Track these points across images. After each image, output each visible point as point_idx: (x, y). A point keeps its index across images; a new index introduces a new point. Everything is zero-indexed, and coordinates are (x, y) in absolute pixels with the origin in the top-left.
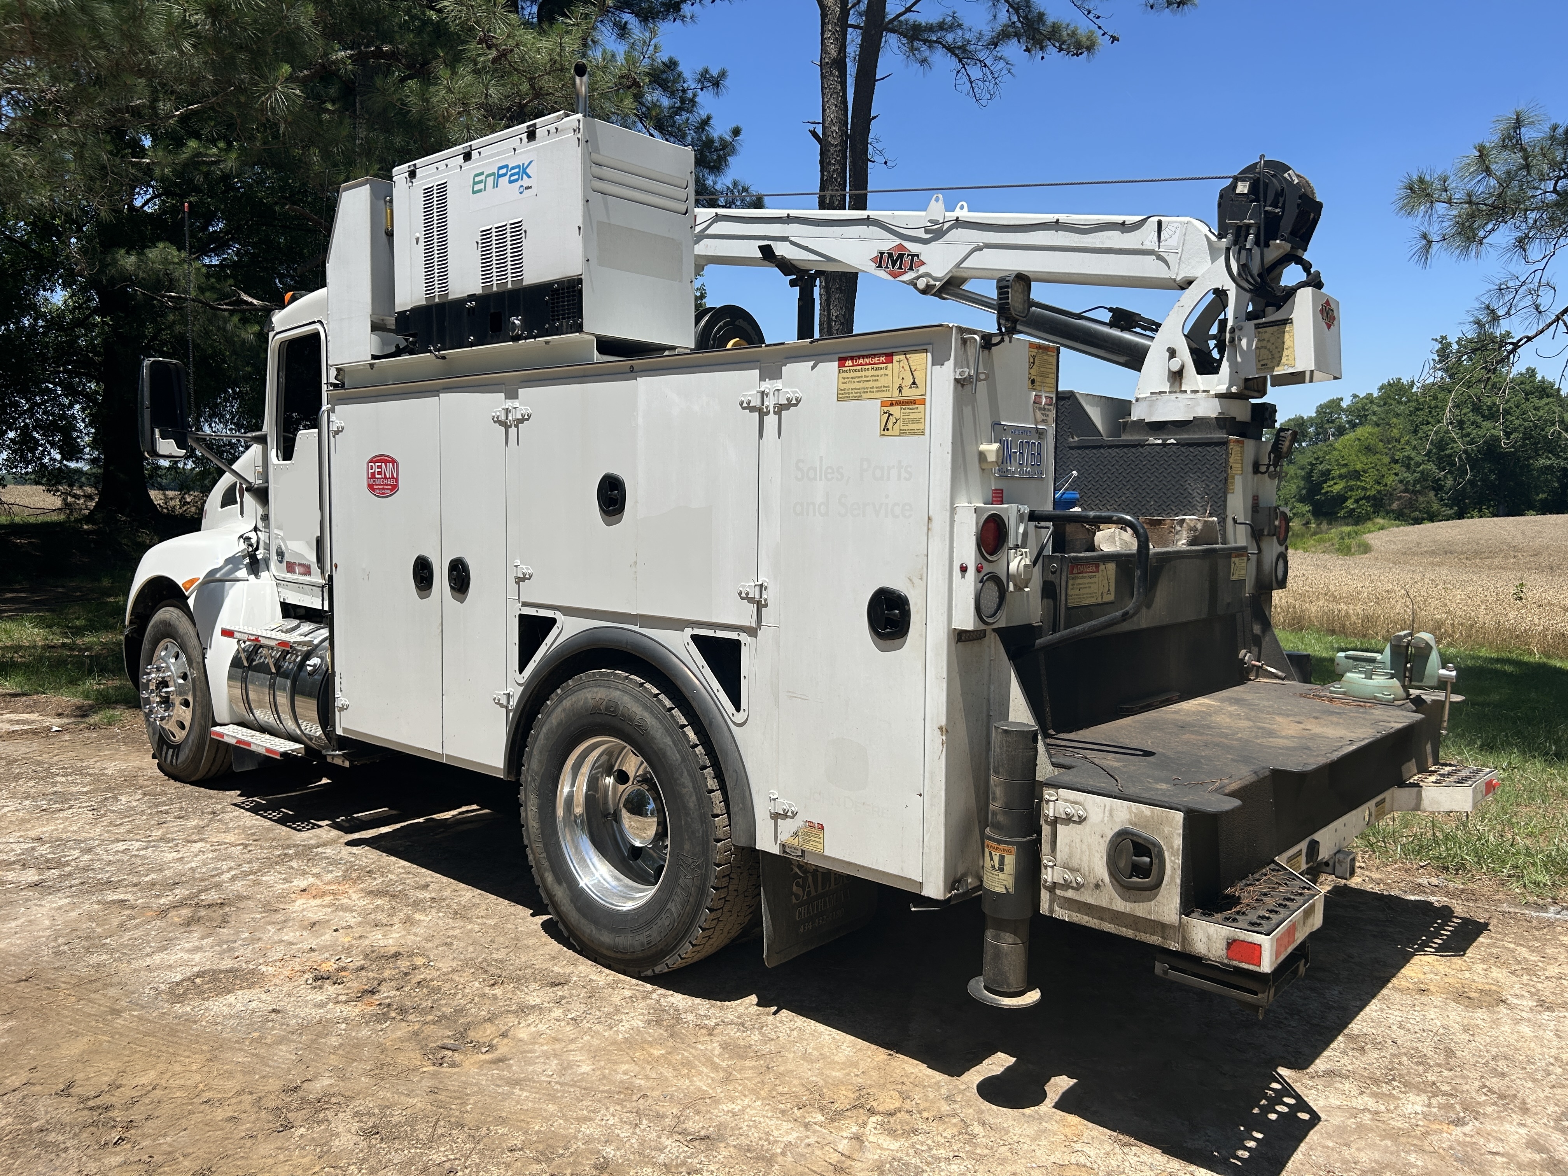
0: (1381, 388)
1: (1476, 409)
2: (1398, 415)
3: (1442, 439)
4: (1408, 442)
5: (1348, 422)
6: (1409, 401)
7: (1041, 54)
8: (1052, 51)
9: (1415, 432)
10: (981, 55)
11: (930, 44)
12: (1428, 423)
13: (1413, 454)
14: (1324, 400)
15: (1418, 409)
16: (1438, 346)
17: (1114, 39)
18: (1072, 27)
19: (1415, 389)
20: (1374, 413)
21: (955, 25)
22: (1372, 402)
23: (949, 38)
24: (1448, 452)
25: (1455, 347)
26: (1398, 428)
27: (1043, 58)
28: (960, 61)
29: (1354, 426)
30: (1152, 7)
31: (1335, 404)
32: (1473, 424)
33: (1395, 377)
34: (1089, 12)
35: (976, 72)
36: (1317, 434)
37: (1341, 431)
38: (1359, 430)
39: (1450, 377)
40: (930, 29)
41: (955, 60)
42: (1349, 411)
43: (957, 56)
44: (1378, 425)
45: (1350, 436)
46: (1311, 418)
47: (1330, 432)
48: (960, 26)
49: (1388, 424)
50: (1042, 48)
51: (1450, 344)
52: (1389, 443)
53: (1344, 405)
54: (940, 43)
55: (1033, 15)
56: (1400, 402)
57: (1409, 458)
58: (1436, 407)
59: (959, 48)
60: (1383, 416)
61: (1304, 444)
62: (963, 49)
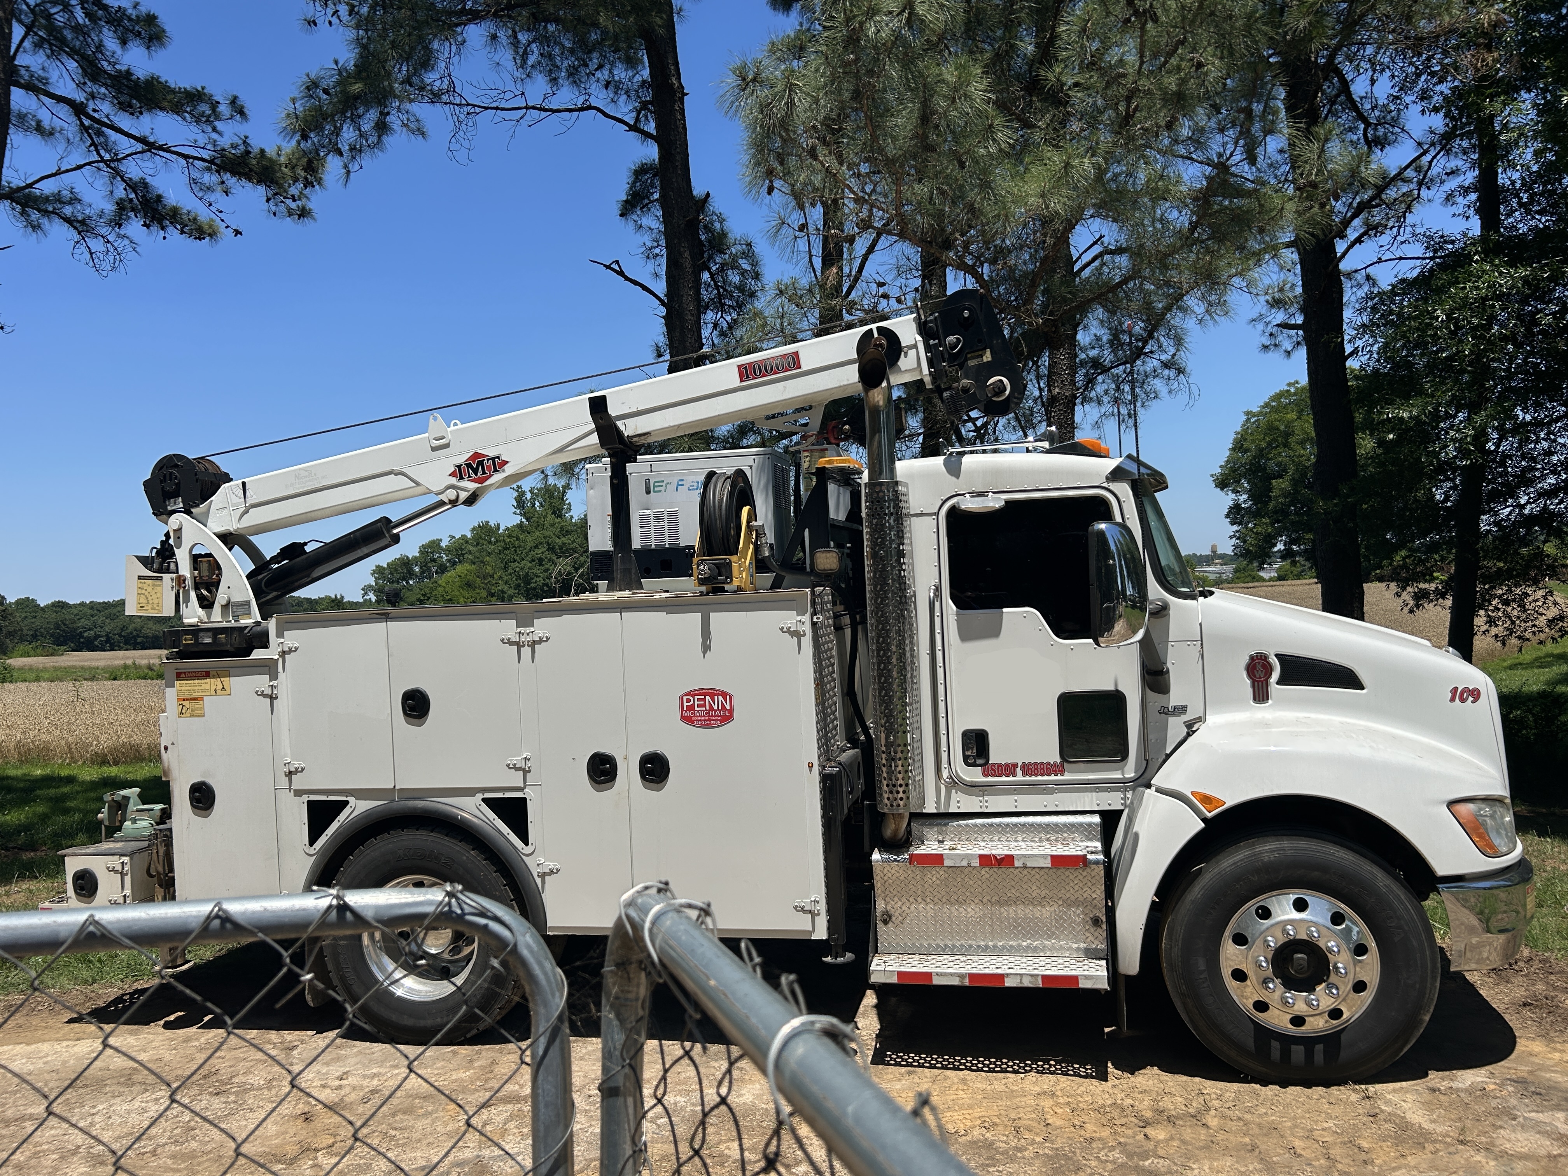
0: (473, 530)
1: (551, 549)
2: (489, 554)
3: (527, 574)
4: (501, 577)
5: (449, 561)
6: (497, 541)
7: (162, 233)
8: (173, 233)
9: (506, 568)
10: (104, 231)
11: (45, 213)
12: (515, 561)
13: (506, 588)
14: (426, 541)
15: (506, 549)
16: (515, 494)
17: (237, 232)
18: (192, 214)
19: (501, 531)
20: (470, 552)
21: (74, 200)
22: (467, 542)
23: (68, 210)
24: (533, 585)
25: (529, 496)
26: (492, 565)
27: (165, 238)
28: (79, 233)
29: (454, 564)
30: (275, 214)
31: (434, 545)
32: (550, 560)
33: (484, 519)
34: (210, 205)
35: (97, 245)
36: (422, 572)
37: (442, 569)
38: (459, 568)
39: (527, 519)
40: (47, 199)
41: (75, 233)
42: (448, 550)
43: (75, 228)
44: (474, 563)
45: (451, 573)
46: (415, 558)
47: (434, 570)
48: (79, 201)
49: (482, 562)
50: (163, 228)
51: (524, 493)
52: (485, 578)
53: (443, 544)
54: (57, 214)
55: (152, 195)
56: (490, 542)
57: (503, 592)
58: (519, 547)
59: (79, 222)
60: (477, 554)
61: (411, 582)
62: (83, 222)
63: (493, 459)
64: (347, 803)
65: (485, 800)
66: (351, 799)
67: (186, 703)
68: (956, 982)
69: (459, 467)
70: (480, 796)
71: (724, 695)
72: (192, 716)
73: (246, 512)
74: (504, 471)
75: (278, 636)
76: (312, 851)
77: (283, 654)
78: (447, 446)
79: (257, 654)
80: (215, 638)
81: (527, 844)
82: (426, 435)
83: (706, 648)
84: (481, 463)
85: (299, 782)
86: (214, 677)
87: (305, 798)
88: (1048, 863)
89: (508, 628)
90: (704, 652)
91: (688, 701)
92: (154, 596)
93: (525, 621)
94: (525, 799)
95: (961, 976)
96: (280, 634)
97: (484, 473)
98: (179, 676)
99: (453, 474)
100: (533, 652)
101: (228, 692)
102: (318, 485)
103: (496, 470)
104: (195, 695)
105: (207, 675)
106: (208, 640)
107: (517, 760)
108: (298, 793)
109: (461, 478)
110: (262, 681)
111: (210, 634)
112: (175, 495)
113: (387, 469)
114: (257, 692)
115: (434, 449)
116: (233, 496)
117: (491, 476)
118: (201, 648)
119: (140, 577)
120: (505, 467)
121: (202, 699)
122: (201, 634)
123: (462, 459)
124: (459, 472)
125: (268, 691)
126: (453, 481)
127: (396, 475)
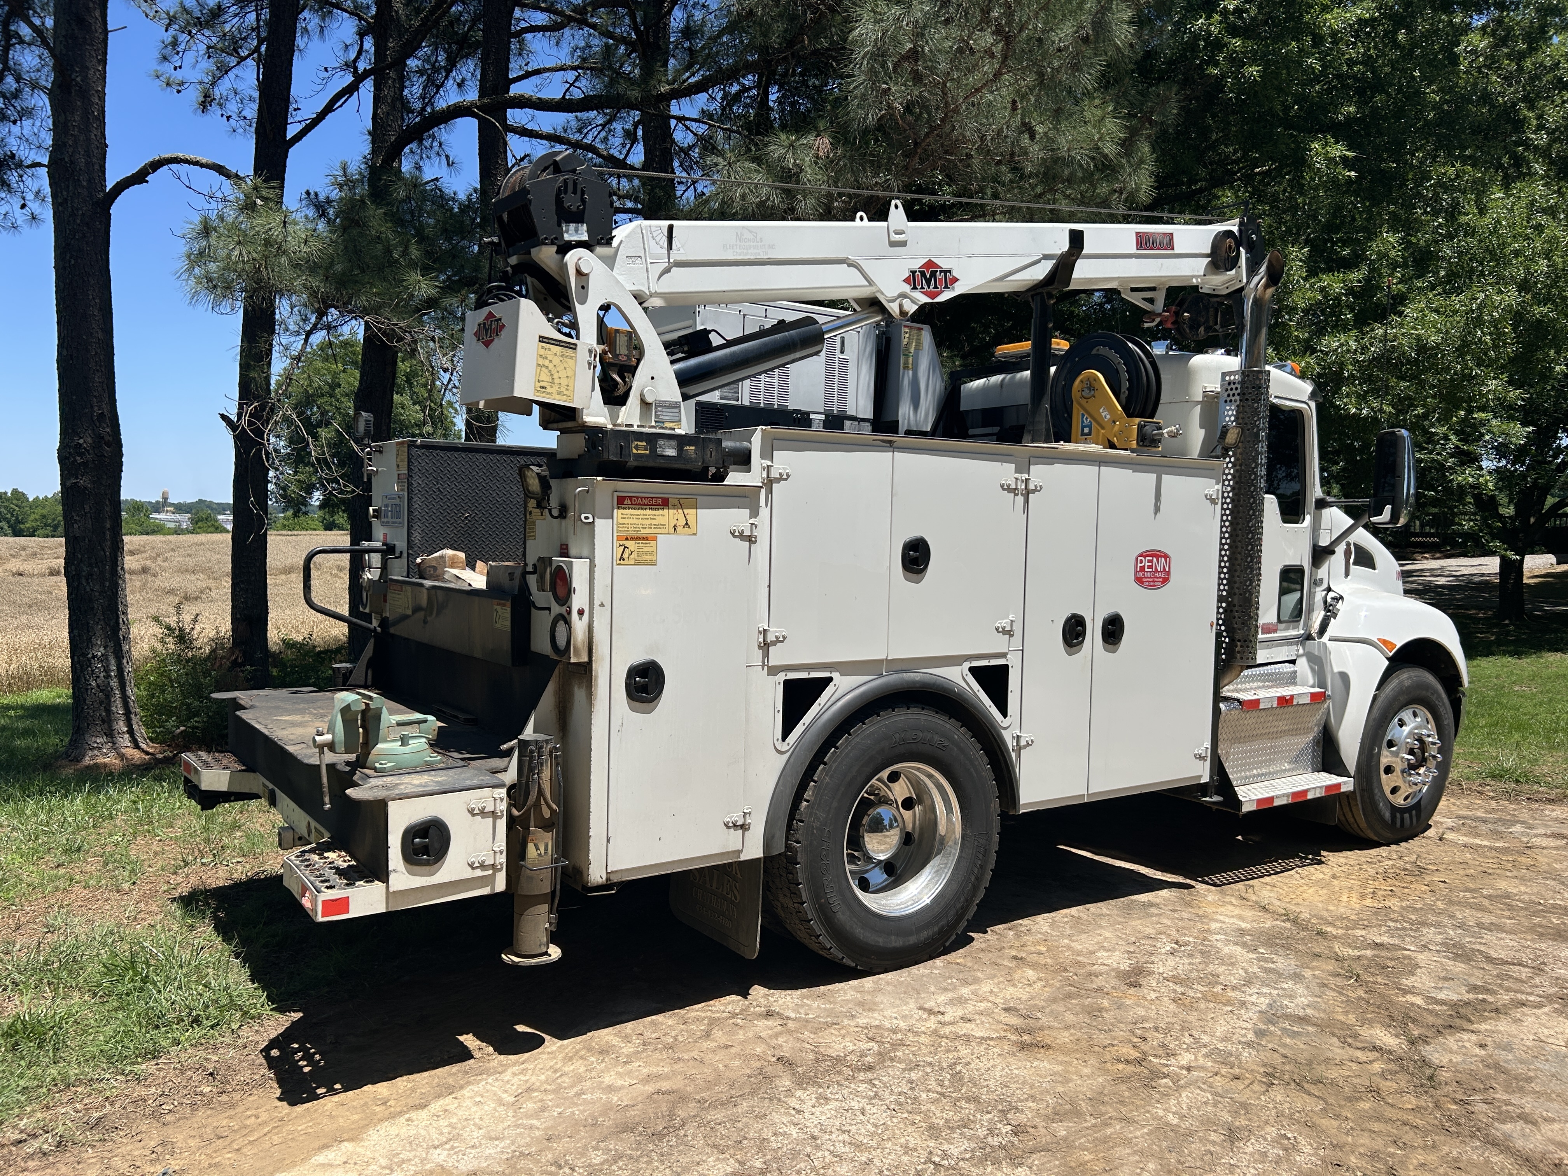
63: (945, 272)
64: (830, 679)
65: (972, 670)
66: (835, 675)
67: (630, 544)
68: (1283, 801)
69: (914, 272)
70: (967, 665)
71: (1166, 556)
72: (637, 562)
73: (667, 271)
74: (953, 289)
75: (763, 456)
76: (784, 747)
77: (769, 483)
78: (903, 244)
79: (735, 478)
80: (680, 449)
81: (1005, 716)
82: (884, 224)
83: (1157, 509)
84: (933, 274)
85: (777, 656)
86: (674, 507)
87: (782, 677)
88: (1307, 700)
89: (1006, 472)
90: (1156, 514)
91: (1141, 562)
92: (563, 374)
93: (1023, 467)
94: (1007, 666)
95: (1287, 795)
96: (767, 454)
97: (936, 287)
98: (621, 502)
99: (907, 281)
100: (1027, 501)
101: (693, 530)
102: (763, 256)
103: (946, 287)
104: (644, 532)
105: (664, 503)
106: (671, 452)
107: (1005, 623)
108: (773, 671)
109: (915, 288)
110: (739, 517)
111: (674, 443)
112: (577, 218)
113: (842, 255)
114: (733, 534)
115: (893, 244)
116: (652, 243)
117: (942, 292)
118: (660, 463)
119: (542, 339)
120: (955, 285)
121: (655, 539)
122: (661, 442)
123: (917, 264)
124: (912, 280)
125: (747, 533)
126: (907, 288)
127: (849, 265)
